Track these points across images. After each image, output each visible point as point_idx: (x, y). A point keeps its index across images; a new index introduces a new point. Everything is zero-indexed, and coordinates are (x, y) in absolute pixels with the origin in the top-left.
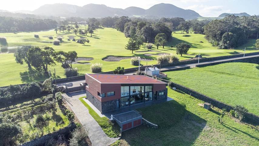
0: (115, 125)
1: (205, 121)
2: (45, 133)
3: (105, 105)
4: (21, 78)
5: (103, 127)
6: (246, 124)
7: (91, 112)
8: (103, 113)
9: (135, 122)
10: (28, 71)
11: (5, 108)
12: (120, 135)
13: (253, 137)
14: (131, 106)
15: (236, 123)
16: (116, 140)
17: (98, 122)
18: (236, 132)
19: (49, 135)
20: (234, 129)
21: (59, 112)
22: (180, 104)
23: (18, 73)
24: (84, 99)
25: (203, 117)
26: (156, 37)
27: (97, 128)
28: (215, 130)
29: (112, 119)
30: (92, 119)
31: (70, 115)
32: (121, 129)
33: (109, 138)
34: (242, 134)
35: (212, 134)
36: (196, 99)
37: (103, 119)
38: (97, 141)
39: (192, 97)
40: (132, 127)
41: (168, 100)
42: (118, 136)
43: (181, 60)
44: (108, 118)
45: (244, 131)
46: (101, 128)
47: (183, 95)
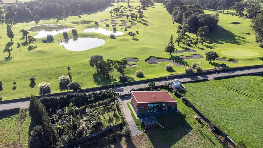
0: (143, 125)
1: (192, 129)
2: (112, 125)
3: (140, 113)
4: (94, 79)
5: (137, 125)
6: (213, 134)
7: (133, 114)
8: (138, 117)
9: (153, 124)
10: (97, 72)
11: (91, 104)
12: (144, 130)
13: (211, 141)
14: (154, 113)
15: (209, 132)
16: (142, 133)
17: (135, 122)
18: (204, 137)
19: (113, 126)
20: (204, 135)
21: (117, 112)
22: (183, 115)
23: (91, 73)
24: (129, 104)
25: (191, 126)
26: (199, 29)
27: (134, 125)
28: (194, 134)
29: (142, 121)
30: (132, 119)
31: (122, 117)
32: (145, 127)
33: (139, 131)
34: (207, 138)
35: (191, 136)
36: (195, 112)
37: (138, 120)
38: (134, 132)
39: (193, 110)
40: (152, 126)
41: (177, 111)
42: (143, 131)
43: (205, 70)
44: (140, 120)
45: (209, 137)
46: (136, 125)
47: (188, 108)
